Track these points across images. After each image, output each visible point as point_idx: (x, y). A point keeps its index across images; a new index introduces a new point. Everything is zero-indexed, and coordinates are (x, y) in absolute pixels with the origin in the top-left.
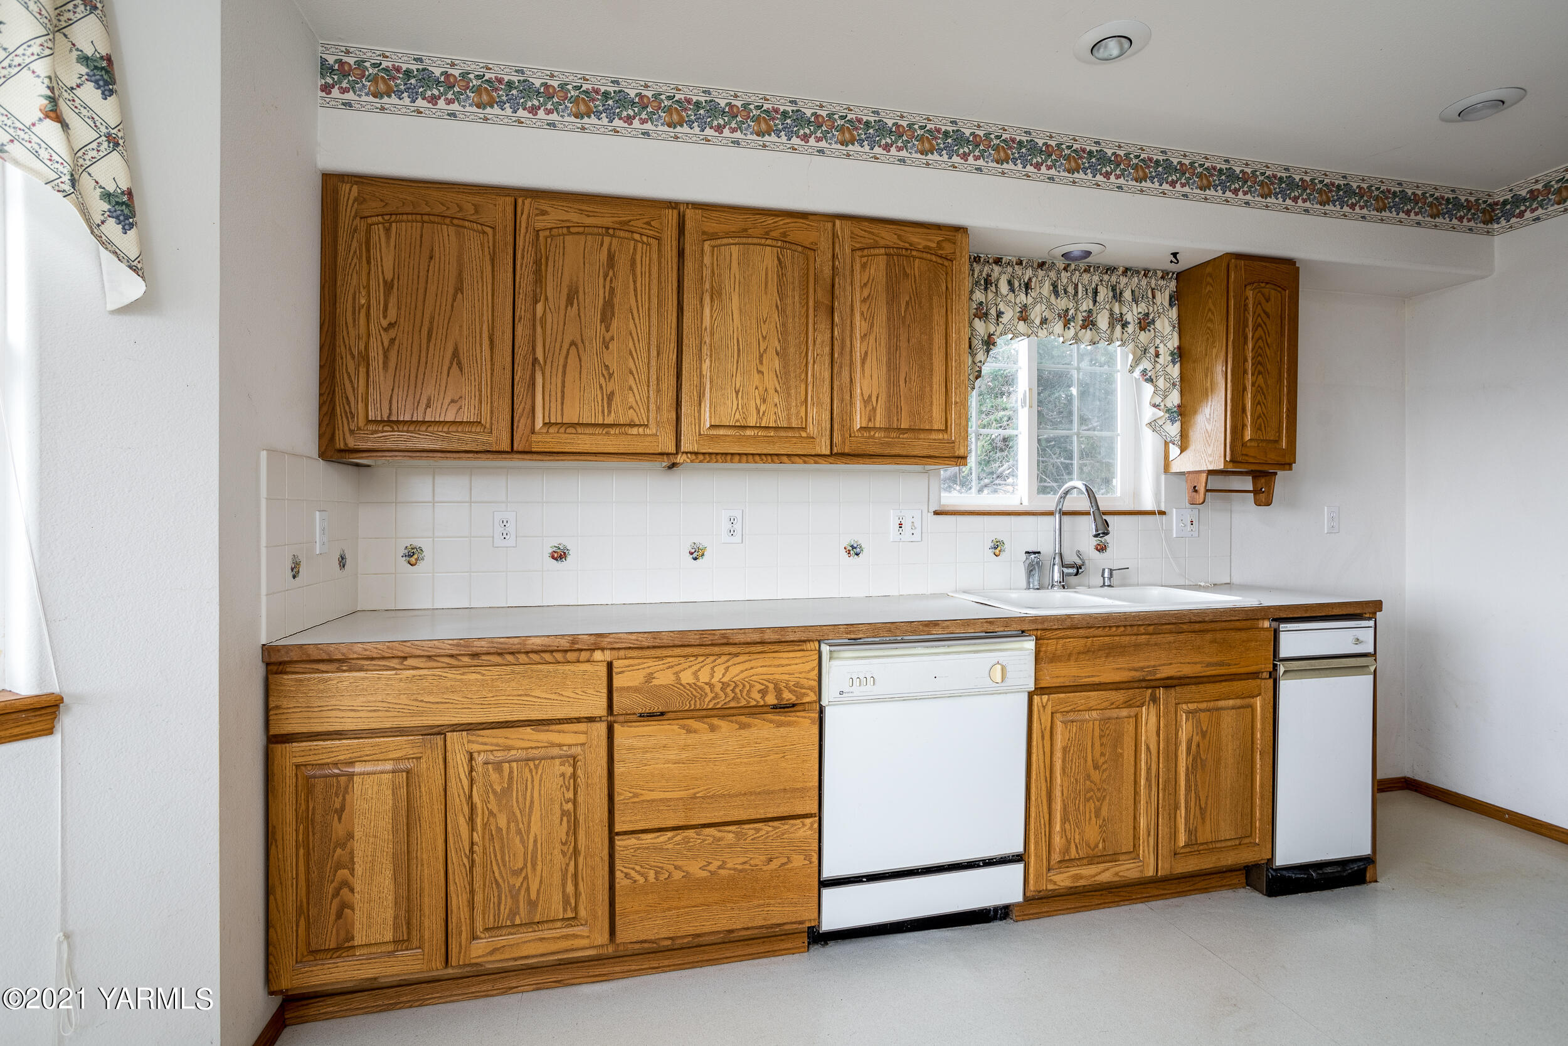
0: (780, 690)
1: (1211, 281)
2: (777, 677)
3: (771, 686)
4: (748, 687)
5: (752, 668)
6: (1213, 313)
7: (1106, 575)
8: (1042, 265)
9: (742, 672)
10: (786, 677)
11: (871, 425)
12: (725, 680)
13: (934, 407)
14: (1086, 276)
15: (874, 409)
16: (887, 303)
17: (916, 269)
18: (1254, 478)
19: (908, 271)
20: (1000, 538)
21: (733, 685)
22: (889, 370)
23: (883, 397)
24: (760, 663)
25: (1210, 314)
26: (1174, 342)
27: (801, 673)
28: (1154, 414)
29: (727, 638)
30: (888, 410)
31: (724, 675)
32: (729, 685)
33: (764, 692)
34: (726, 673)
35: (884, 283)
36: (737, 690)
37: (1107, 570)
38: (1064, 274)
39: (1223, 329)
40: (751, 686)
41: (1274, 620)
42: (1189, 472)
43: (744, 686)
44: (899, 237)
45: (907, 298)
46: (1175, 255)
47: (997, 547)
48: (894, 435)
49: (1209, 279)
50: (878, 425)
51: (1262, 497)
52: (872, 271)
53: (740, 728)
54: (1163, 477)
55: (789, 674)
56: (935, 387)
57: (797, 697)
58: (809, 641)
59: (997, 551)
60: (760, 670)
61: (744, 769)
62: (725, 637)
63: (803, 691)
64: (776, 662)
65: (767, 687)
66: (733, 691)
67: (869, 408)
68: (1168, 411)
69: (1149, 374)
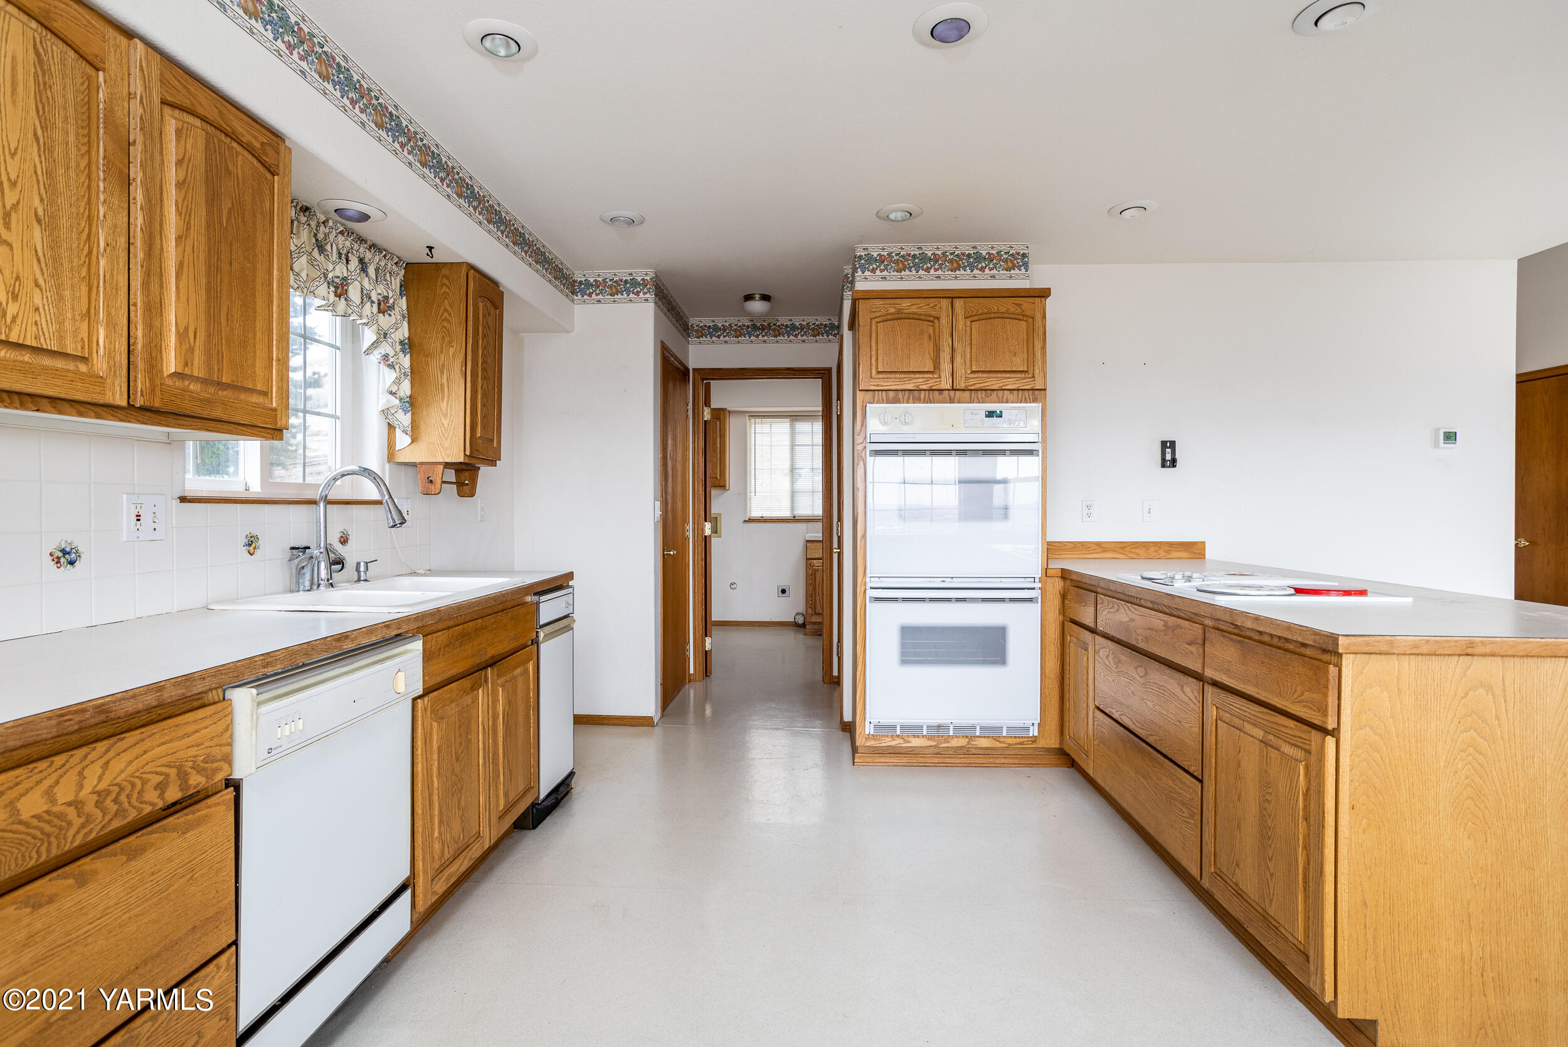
0: (186, 774)
1: (448, 284)
2: (181, 754)
3: (173, 772)
4: (139, 783)
5: (145, 752)
6: (450, 314)
7: (362, 569)
8: (305, 209)
9: (130, 762)
10: (193, 752)
11: (187, 371)
12: (102, 786)
13: (258, 360)
14: (341, 238)
15: (191, 350)
16: (207, 201)
17: (239, 168)
18: (457, 471)
19: (231, 167)
20: (255, 533)
21: (116, 789)
22: (208, 298)
23: (201, 335)
24: (158, 739)
25: (446, 314)
26: (404, 332)
27: (212, 739)
28: (388, 401)
29: (107, 711)
30: (208, 353)
31: (100, 778)
32: (109, 792)
33: (161, 787)
34: (103, 773)
35: (203, 170)
36: (123, 798)
37: (362, 564)
38: (322, 228)
39: (462, 331)
40: (145, 782)
41: (535, 594)
42: (422, 463)
43: (133, 785)
44: (220, 112)
45: (230, 205)
46: (430, 248)
47: (251, 543)
48: (212, 390)
49: (445, 281)
50: (196, 374)
51: (466, 489)
52: (189, 146)
53: (129, 860)
54: (387, 466)
55: (198, 745)
56: (259, 334)
57: (207, 777)
58: (211, 690)
59: (251, 548)
60: (158, 751)
61: (134, 928)
62: (100, 713)
63: (215, 765)
64: (180, 733)
65: (167, 775)
66: (116, 801)
67: (185, 346)
68: (401, 399)
69: (392, 360)
